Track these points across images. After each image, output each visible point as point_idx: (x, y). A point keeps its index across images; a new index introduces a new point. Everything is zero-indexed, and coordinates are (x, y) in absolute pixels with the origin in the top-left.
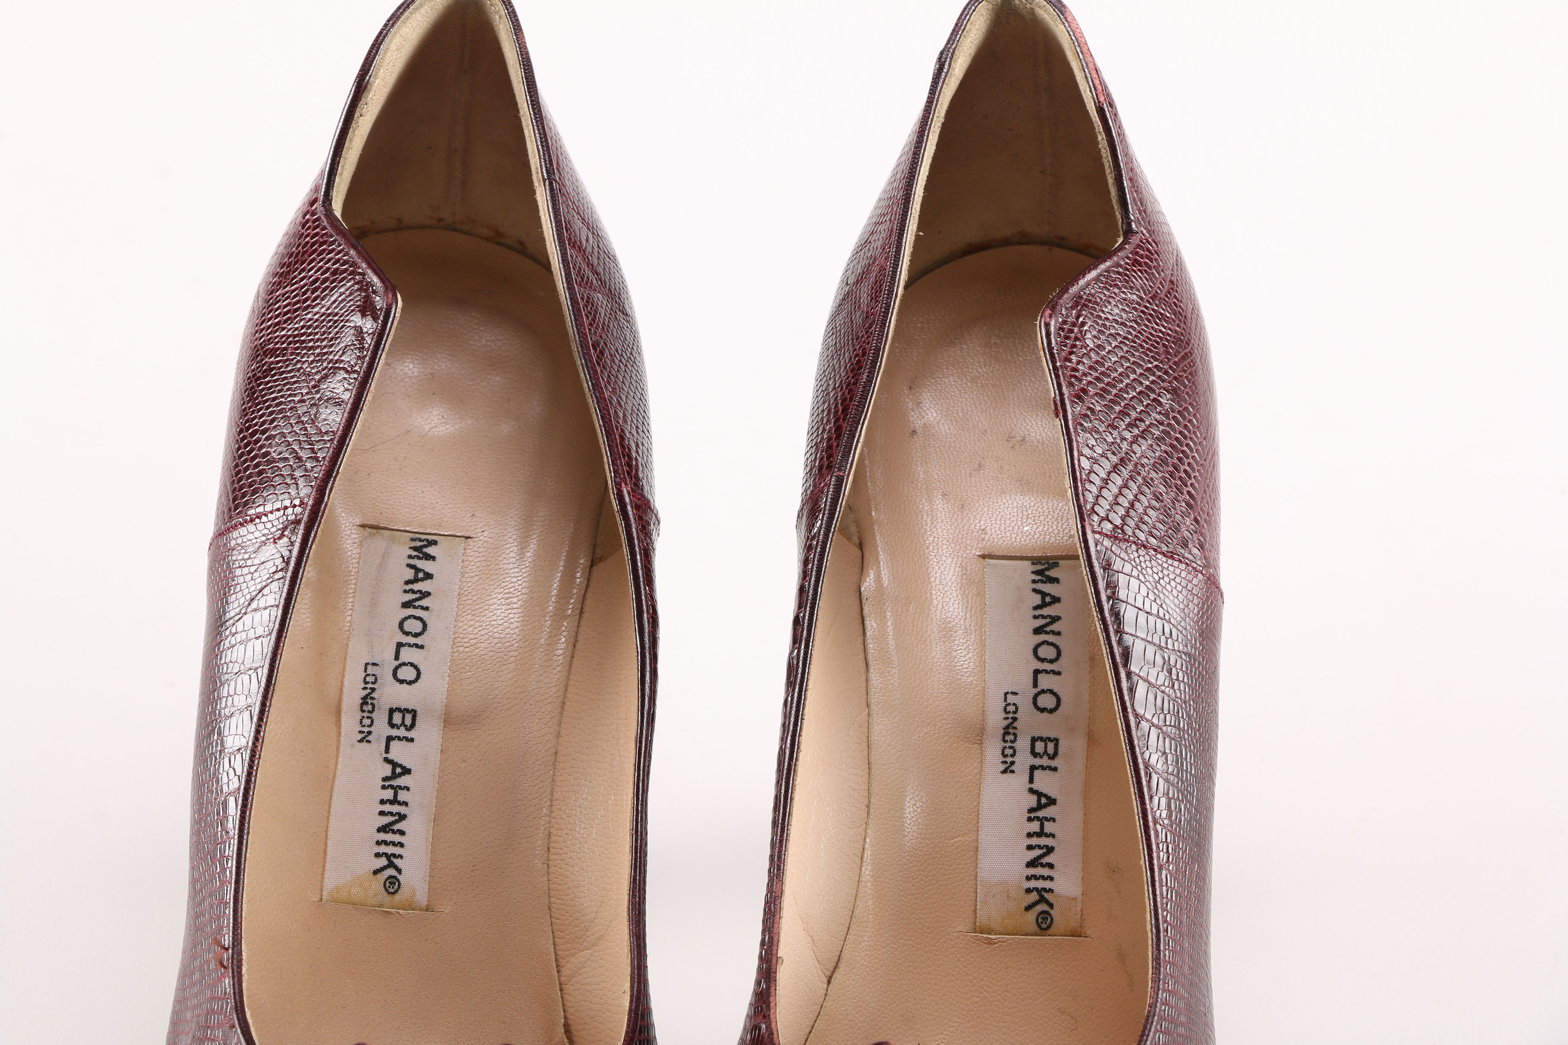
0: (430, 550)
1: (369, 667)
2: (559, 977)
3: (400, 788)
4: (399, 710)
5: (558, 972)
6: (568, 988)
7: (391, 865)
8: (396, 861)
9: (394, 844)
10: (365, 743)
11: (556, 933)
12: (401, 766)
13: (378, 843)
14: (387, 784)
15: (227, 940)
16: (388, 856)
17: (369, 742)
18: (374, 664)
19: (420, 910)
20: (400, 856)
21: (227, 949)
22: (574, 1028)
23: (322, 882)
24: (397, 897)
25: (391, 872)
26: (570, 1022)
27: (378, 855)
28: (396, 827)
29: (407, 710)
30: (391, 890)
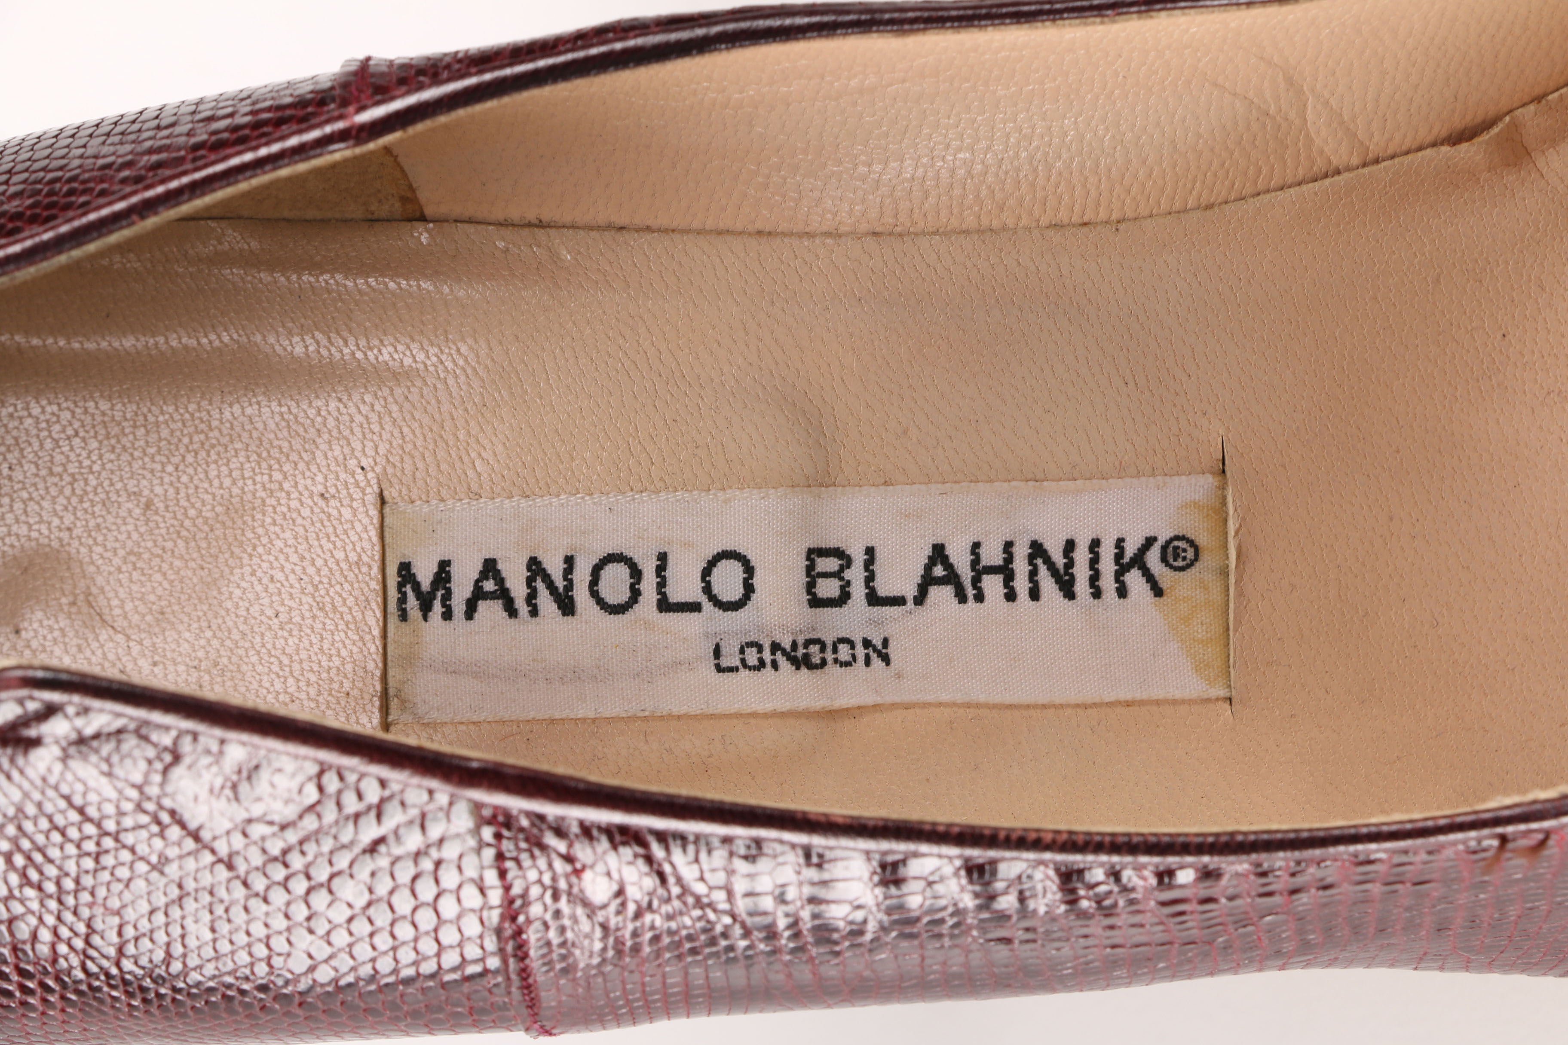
0: (425, 575)
1: (725, 663)
2: (1349, 169)
3: (975, 562)
4: (810, 587)
5: (1338, 172)
6: (1375, 148)
7: (1139, 560)
8: (1130, 551)
9: (1094, 562)
10: (891, 651)
11: (1260, 186)
12: (928, 568)
13: (1097, 594)
14: (970, 592)
15: (1488, 839)
16: (1122, 570)
17: (885, 642)
18: (717, 652)
19: (1223, 487)
20: (1120, 543)
21: (1504, 839)
22: (1458, 123)
23: (1191, 702)
24: (1202, 540)
25: (1153, 558)
26: (1444, 133)
27: (1122, 592)
28: (1059, 560)
29: (810, 569)
30: (1190, 554)
